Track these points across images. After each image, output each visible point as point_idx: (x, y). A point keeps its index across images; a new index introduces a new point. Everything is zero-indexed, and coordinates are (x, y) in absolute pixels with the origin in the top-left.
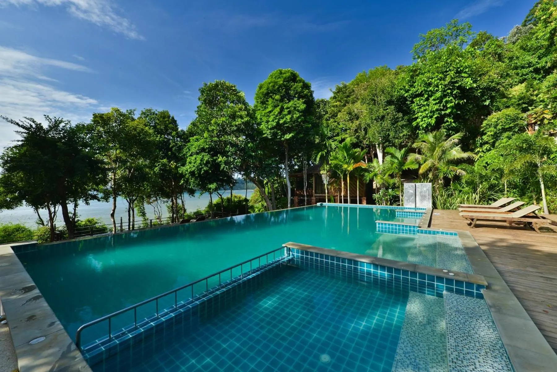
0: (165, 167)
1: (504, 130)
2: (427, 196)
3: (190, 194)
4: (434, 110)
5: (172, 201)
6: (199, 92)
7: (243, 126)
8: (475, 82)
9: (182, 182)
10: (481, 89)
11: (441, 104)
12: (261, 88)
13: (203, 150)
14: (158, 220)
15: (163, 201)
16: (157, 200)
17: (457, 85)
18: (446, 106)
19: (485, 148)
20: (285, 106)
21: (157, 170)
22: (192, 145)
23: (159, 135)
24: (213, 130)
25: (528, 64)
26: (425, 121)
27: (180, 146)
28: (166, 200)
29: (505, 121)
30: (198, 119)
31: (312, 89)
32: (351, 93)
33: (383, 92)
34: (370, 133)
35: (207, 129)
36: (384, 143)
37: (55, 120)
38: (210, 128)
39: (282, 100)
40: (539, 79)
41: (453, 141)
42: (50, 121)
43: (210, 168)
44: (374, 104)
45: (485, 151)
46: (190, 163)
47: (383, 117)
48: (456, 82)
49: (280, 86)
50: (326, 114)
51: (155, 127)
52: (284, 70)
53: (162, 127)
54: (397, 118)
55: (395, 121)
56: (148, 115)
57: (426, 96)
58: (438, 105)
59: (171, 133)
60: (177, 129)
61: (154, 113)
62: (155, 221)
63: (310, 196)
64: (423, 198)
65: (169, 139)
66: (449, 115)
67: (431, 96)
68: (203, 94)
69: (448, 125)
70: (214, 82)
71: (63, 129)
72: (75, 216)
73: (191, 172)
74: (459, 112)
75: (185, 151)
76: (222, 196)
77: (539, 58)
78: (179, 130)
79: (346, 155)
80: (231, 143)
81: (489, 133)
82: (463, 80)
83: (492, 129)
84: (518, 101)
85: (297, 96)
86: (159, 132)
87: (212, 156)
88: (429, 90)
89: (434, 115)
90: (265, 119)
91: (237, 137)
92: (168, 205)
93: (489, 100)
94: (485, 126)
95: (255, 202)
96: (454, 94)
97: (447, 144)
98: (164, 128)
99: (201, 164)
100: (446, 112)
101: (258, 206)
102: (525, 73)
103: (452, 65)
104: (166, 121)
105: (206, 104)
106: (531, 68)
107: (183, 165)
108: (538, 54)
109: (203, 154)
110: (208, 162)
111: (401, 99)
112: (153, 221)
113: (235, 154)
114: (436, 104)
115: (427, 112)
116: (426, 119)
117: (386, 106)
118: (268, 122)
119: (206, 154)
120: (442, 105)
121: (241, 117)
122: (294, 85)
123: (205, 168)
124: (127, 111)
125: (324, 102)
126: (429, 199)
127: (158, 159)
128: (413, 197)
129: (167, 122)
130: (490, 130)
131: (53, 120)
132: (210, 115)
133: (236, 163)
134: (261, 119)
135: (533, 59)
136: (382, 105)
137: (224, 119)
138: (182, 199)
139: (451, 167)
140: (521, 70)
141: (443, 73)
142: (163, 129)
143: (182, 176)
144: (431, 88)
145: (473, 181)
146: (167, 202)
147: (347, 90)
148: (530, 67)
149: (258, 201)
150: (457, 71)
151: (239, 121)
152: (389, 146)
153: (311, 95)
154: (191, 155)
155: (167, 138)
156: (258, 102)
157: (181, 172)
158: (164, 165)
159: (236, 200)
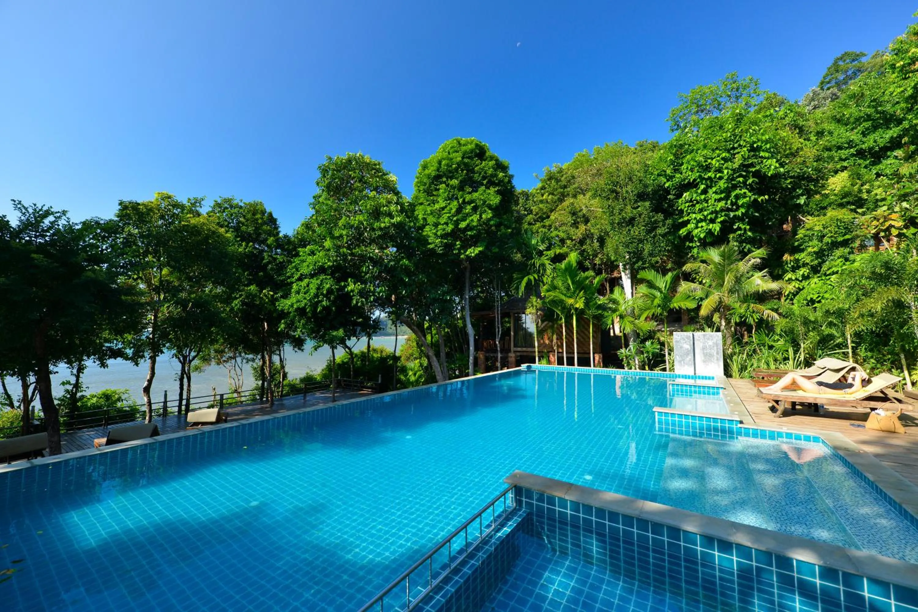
0: (253, 300)
1: (835, 245)
2: (715, 354)
3: (294, 347)
4: (718, 209)
5: (263, 358)
6: (318, 171)
7: (392, 231)
8: (782, 165)
9: (283, 326)
10: (791, 177)
11: (727, 200)
12: (425, 167)
13: (322, 270)
14: (235, 395)
15: (247, 358)
16: (234, 358)
17: (753, 170)
18: (736, 204)
19: (801, 273)
20: (468, 198)
21: (236, 305)
22: (304, 261)
23: (244, 244)
24: (341, 236)
25: (848, 143)
26: (702, 227)
27: (280, 263)
28: (250, 356)
29: (836, 230)
30: (314, 218)
31: (510, 172)
32: (569, 181)
33: (630, 179)
34: (610, 245)
35: (330, 233)
36: (634, 263)
37: (35, 210)
38: (337, 234)
39: (461, 188)
40: (866, 167)
41: (753, 261)
42: (24, 211)
43: (334, 303)
44: (617, 198)
45: (800, 279)
46: (298, 292)
47: (632, 219)
48: (752, 165)
49: (459, 164)
50: (528, 214)
51: (237, 229)
52: (463, 140)
53: (251, 229)
54: (656, 222)
55: (652, 228)
56: (227, 208)
57: (702, 187)
58: (724, 202)
59: (266, 240)
60: (278, 233)
61: (237, 206)
62: (230, 396)
63: (506, 350)
64: (708, 357)
65: (263, 251)
66: (740, 219)
67: (711, 187)
68: (324, 176)
69: (740, 235)
70: (345, 155)
71: (50, 228)
72: (77, 389)
73: (298, 309)
74: (757, 214)
75: (289, 271)
76: (352, 350)
77: (864, 134)
78: (281, 235)
79: (570, 282)
80: (371, 259)
81: (810, 249)
82: (762, 162)
83: (815, 242)
84: (841, 199)
85: (485, 182)
86: (244, 237)
87: (338, 281)
88: (706, 177)
89: (716, 217)
90: (431, 220)
91: (382, 248)
92: (255, 365)
93: (805, 197)
94: (802, 239)
95: (408, 359)
96: (750, 185)
97: (743, 266)
98: (254, 230)
99: (316, 296)
100: (737, 213)
101: (413, 365)
102: (843, 157)
103: (743, 138)
104: (257, 220)
105: (329, 191)
106: (852, 150)
107: (286, 296)
108: (860, 128)
109: (322, 277)
110: (330, 291)
111: (660, 190)
112: (225, 396)
113: (379, 277)
114: (720, 200)
115: (705, 213)
116: (704, 224)
117: (636, 202)
118: (436, 225)
119: (328, 277)
120: (729, 202)
121: (390, 215)
122: (481, 164)
123: (324, 303)
124: (189, 199)
125: (526, 195)
126: (718, 359)
127: (239, 286)
128: (691, 357)
129: (260, 221)
130: (811, 244)
131: (31, 210)
132: (336, 210)
133: (379, 293)
134: (425, 219)
135: (855, 136)
136: (630, 200)
137: (361, 218)
138: (280, 355)
139: (752, 305)
140: (836, 152)
141: (728, 151)
142: (252, 232)
143: (283, 315)
144: (710, 174)
145: (793, 329)
146: (253, 360)
147: (562, 176)
148: (851, 147)
149: (412, 358)
150: (752, 146)
151: (385, 222)
152: (644, 268)
153: (510, 182)
154: (300, 279)
155: (258, 249)
156: (420, 191)
157: (280, 308)
158: (250, 295)
159: (375, 355)
